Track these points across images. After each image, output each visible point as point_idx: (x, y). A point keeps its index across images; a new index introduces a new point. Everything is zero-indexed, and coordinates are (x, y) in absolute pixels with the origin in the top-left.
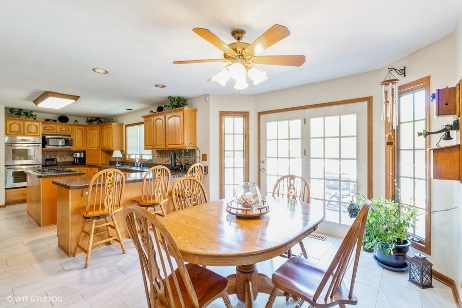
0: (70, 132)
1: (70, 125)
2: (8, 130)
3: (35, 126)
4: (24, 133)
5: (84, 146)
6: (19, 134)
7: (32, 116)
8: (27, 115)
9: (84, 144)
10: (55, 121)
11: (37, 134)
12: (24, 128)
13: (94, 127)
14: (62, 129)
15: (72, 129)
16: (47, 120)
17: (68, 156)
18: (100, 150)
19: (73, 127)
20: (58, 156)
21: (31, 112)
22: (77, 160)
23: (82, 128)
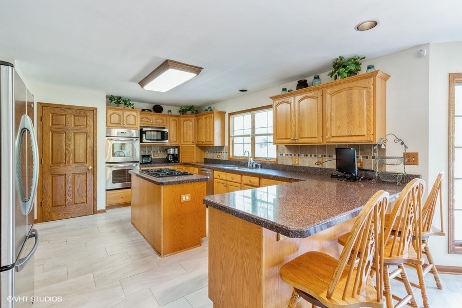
0: (165, 124)
1: (165, 115)
2: (109, 121)
3: (134, 116)
4: (123, 124)
5: (178, 141)
6: (119, 125)
7: (130, 104)
8: (125, 104)
9: (178, 138)
10: (150, 111)
11: (135, 126)
12: (123, 119)
13: (188, 117)
14: (158, 121)
15: (166, 120)
16: (143, 110)
17: (162, 152)
18: (195, 145)
19: (168, 117)
20: (152, 152)
21: (129, 100)
22: (172, 157)
23: (176, 119)
